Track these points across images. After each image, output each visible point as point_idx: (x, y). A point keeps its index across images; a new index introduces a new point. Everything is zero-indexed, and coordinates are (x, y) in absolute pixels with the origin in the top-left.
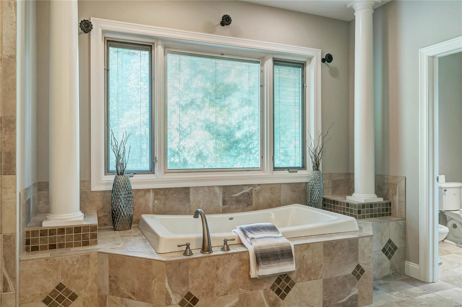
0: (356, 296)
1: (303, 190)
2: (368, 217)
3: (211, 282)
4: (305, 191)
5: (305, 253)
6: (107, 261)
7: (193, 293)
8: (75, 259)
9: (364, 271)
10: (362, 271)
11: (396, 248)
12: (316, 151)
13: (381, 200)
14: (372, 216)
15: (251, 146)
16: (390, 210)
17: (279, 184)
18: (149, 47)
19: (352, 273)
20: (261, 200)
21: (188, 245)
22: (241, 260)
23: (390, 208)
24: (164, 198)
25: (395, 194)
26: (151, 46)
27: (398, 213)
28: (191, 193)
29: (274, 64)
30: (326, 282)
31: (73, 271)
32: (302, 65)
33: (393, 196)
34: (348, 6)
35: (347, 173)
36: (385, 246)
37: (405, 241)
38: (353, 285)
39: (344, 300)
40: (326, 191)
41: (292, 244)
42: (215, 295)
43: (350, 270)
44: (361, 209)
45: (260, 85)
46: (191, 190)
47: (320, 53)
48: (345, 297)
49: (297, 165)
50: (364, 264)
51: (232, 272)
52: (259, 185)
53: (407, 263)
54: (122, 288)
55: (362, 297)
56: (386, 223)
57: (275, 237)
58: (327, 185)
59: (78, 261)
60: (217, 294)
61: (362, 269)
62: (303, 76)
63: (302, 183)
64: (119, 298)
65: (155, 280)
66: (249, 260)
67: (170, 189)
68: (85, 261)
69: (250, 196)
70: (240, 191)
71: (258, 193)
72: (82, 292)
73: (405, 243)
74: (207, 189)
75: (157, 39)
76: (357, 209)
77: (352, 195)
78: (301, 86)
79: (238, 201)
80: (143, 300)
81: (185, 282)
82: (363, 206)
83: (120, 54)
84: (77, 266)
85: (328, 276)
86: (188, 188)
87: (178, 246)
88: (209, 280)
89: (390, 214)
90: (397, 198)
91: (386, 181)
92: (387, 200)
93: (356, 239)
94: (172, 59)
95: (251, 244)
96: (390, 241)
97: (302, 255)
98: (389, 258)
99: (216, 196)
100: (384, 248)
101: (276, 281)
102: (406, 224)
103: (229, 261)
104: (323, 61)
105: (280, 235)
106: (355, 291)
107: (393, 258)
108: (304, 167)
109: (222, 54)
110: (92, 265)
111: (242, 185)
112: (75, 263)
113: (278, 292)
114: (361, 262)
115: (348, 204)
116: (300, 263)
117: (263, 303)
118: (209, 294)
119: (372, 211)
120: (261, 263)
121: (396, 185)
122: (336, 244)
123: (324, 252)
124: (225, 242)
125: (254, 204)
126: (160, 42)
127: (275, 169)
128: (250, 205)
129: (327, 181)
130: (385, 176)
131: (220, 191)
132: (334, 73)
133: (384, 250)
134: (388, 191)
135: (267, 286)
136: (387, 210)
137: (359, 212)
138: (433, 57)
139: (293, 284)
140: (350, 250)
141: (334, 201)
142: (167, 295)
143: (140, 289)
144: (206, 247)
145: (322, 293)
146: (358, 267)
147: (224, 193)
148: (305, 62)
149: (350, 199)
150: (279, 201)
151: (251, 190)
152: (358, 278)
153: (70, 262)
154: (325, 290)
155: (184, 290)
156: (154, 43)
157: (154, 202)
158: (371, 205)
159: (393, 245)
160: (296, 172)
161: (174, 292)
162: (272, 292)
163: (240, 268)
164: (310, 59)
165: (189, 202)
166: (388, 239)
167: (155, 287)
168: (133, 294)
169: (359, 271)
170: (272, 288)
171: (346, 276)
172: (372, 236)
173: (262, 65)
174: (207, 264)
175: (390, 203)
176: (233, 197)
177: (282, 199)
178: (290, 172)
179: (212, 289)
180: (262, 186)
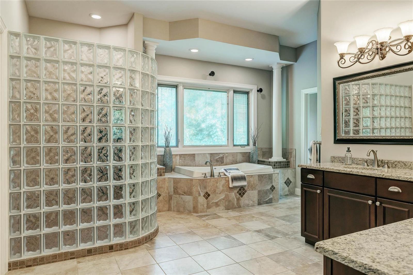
0: (272, 198)
1: (248, 156)
2: (278, 168)
3: (215, 188)
4: (249, 156)
5: (251, 179)
6: (173, 181)
7: (208, 192)
8: (160, 180)
9: (275, 188)
10: (274, 188)
11: (291, 182)
12: (254, 136)
13: (285, 160)
14: (280, 168)
15: (211, 133)
16: (289, 165)
17: (237, 153)
18: (176, 87)
19: (270, 189)
20: (228, 161)
21: (205, 174)
22: (226, 180)
23: (289, 164)
24: (184, 159)
25: (291, 157)
26: (177, 86)
27: (292, 166)
28: (196, 157)
29: (234, 93)
30: (259, 192)
31: (159, 185)
32: (247, 93)
33: (290, 158)
34: (270, 66)
35: (270, 148)
36: (286, 181)
37: (295, 179)
38: (270, 194)
39: (266, 200)
40: (259, 157)
41: (246, 175)
42: (216, 194)
43: (269, 187)
44: (275, 164)
45: (227, 103)
46: (196, 155)
47: (256, 87)
48: (267, 199)
49: (245, 144)
50: (275, 185)
51: (222, 185)
52: (227, 153)
53: (296, 189)
54: (179, 191)
55: (274, 199)
56: (286, 170)
57: (239, 172)
58: (260, 154)
59: (161, 181)
60: (217, 193)
61: (274, 187)
62: (248, 98)
63: (248, 152)
64: (178, 196)
65: (194, 186)
66: (229, 181)
67: (186, 155)
68: (164, 181)
69: (223, 158)
70: (218, 156)
71: (226, 157)
72: (163, 193)
73: (295, 180)
74: (203, 155)
75: (180, 83)
76: (273, 164)
77: (271, 158)
78: (247, 104)
79: (217, 161)
80: (189, 195)
81: (205, 188)
82: (276, 162)
83: (163, 90)
84: (161, 183)
85: (260, 189)
86: (194, 154)
87: (202, 174)
88: (214, 188)
89: (289, 167)
90: (292, 159)
91: (287, 151)
92: (288, 160)
93: (272, 174)
94: (186, 92)
95: (229, 174)
96: (288, 179)
97: (250, 180)
98: (288, 186)
99: (207, 158)
100: (285, 182)
101: (239, 190)
102: (296, 171)
103: (221, 181)
104: (258, 91)
105: (240, 172)
106: (271, 196)
107: (289, 187)
108: (248, 145)
109: (209, 89)
110: (166, 182)
111: (219, 153)
112: (160, 182)
113: (240, 194)
114: (274, 184)
115: (269, 162)
116: (249, 183)
117: (234, 198)
118: (214, 193)
119: (280, 165)
120: (234, 181)
121: (292, 153)
122: (263, 176)
123: (258, 179)
124: (219, 173)
125: (224, 163)
126: (181, 84)
127: (234, 145)
128: (223, 163)
129: (260, 152)
130: (287, 149)
131: (209, 156)
132: (263, 97)
133: (285, 183)
134: (288, 156)
135: (236, 191)
136: (288, 165)
137: (274, 165)
138: (307, 94)
139: (246, 191)
140: (269, 179)
141: (263, 161)
142: (199, 192)
143: (188, 191)
144: (212, 175)
145: (257, 196)
146: (273, 186)
147: (211, 157)
148: (249, 91)
149: (270, 160)
150: (237, 161)
151: (223, 155)
152: (273, 191)
153: (158, 181)
154: (259, 195)
155: (205, 191)
156: (178, 85)
157: (179, 160)
158: (280, 162)
159: (290, 180)
160: (245, 147)
161: (202, 191)
162: (237, 194)
163: (225, 184)
164: (252, 90)
165: (195, 161)
166: (287, 178)
167: (194, 189)
168: (185, 193)
169: (273, 188)
170: (238, 192)
171: (267, 190)
172: (279, 173)
173: (228, 93)
174: (213, 181)
175: (289, 162)
176: (215, 159)
177: (238, 160)
178: (241, 147)
179: (215, 191)
180: (228, 154)
